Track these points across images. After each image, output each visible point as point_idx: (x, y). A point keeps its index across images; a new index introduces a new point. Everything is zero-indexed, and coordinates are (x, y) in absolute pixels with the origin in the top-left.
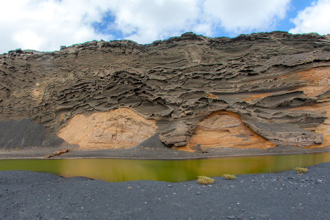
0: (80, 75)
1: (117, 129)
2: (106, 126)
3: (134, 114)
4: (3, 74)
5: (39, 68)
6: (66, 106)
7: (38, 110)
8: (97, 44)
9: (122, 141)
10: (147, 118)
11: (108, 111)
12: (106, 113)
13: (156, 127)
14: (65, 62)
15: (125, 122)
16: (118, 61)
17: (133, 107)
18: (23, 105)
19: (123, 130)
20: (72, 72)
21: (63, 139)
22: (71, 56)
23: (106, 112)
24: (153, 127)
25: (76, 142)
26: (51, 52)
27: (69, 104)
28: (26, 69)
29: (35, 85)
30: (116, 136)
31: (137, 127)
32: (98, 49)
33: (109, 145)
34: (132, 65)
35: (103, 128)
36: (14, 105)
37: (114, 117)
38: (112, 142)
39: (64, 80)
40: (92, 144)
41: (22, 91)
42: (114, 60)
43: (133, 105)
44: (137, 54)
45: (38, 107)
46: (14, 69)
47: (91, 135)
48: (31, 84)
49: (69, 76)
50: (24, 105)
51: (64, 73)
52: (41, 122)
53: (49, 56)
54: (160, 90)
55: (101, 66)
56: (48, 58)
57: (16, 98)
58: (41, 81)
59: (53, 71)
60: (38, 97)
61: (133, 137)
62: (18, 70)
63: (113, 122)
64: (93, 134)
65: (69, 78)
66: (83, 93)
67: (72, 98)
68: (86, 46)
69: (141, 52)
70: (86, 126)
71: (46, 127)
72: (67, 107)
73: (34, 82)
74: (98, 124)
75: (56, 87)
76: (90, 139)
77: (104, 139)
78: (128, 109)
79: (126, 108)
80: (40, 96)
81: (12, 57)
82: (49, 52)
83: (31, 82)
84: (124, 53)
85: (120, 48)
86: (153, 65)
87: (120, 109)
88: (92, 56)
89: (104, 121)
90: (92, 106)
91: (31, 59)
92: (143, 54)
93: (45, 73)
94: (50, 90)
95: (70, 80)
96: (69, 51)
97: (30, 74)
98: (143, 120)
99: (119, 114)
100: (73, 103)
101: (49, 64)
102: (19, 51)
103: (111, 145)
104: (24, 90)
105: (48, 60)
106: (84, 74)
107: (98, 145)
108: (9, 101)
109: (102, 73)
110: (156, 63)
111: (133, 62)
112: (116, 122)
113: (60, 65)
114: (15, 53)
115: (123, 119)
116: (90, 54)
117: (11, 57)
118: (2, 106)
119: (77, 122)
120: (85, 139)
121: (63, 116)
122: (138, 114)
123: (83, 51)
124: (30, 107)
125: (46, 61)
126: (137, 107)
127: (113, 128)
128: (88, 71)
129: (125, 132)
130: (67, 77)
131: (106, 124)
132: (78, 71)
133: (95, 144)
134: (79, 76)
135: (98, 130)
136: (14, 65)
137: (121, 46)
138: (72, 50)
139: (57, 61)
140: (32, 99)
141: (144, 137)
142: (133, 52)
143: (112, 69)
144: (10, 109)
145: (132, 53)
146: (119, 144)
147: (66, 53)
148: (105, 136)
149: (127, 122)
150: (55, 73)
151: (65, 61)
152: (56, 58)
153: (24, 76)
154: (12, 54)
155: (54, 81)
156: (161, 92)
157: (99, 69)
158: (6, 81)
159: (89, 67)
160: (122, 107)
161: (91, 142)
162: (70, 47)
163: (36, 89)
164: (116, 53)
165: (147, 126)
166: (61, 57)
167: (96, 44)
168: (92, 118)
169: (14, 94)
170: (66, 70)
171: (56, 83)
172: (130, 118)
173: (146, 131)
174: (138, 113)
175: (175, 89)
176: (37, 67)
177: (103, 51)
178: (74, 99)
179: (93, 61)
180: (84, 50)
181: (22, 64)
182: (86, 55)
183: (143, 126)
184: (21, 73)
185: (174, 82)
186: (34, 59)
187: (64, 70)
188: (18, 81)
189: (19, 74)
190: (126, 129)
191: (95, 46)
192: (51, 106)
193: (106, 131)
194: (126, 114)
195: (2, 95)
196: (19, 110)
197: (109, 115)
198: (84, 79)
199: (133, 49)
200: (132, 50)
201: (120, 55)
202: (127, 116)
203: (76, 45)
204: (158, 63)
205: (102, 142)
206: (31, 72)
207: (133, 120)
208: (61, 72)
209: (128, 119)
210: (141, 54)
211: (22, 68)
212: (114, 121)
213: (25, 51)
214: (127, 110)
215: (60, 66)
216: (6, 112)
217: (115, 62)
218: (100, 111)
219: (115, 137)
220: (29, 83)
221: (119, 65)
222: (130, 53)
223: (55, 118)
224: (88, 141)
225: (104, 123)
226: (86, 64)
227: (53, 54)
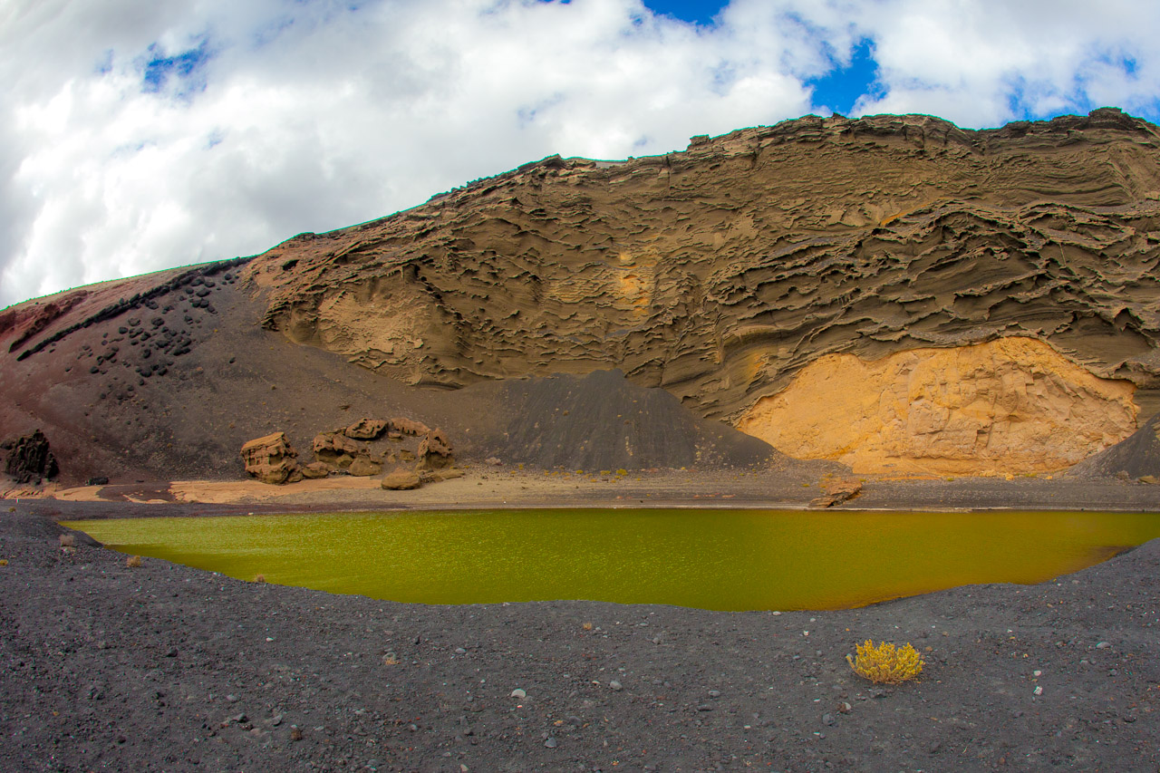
0: (777, 223)
1: (993, 408)
2: (957, 398)
3: (1054, 359)
4: (515, 232)
5: (622, 207)
6: (770, 327)
7: (650, 342)
8: (825, 126)
9: (1007, 453)
10: (1106, 376)
11: (964, 347)
12: (953, 353)
13: (1136, 407)
14: (713, 184)
15: (1027, 385)
16: (906, 177)
17: (1049, 337)
18: (588, 326)
19: (1015, 413)
20: (744, 214)
21: (765, 440)
22: (737, 163)
23: (953, 350)
24: (1124, 405)
25: (827, 452)
26: (661, 156)
27: (777, 317)
28: (583, 213)
29: (619, 260)
30: (990, 432)
31: (1065, 405)
32: (829, 139)
33: (965, 465)
34: (954, 191)
35: (947, 404)
36: (557, 328)
37: (989, 366)
38: (975, 456)
39: (718, 239)
40: (902, 460)
41: (580, 282)
42: (893, 173)
43: (1050, 326)
44: (964, 157)
45: (645, 329)
46: (545, 215)
47: (896, 427)
48: (603, 257)
49: (738, 226)
50: (592, 325)
51: (719, 218)
52: (664, 382)
53: (656, 170)
54: (1098, 281)
55: (849, 192)
56: (650, 175)
57: (561, 304)
58: (637, 245)
59: (674, 213)
60: (636, 297)
61: (1047, 438)
62: (556, 219)
63: (983, 384)
64: (904, 427)
65: (738, 233)
66: (830, 282)
67: (784, 297)
68: (788, 133)
69: (973, 154)
70: (875, 397)
71: (686, 398)
72: (775, 329)
73: (611, 250)
74: (926, 388)
75: (695, 262)
76: (893, 444)
77: (949, 444)
78: (1035, 341)
79: (1028, 340)
80: (640, 293)
81: (534, 181)
82: (655, 157)
83: (602, 250)
84: (922, 153)
85: (906, 140)
86: (1021, 194)
87: (1005, 339)
88: (812, 161)
89: (948, 379)
90: (890, 327)
91: (593, 183)
92: (982, 158)
93: (644, 220)
94: (674, 273)
95: (742, 239)
96: (726, 148)
97: (597, 226)
98: (1089, 382)
99: (1008, 359)
100: (794, 314)
101: (655, 191)
102: (555, 163)
103: (972, 465)
104: (585, 276)
105: (654, 181)
106: (792, 220)
107: (923, 465)
108: (540, 314)
109: (854, 213)
110: (1031, 190)
111: (955, 183)
112: (993, 384)
113: (696, 193)
114: (543, 170)
115: (1020, 374)
116: (807, 157)
117: (531, 181)
118: (523, 331)
119: (829, 380)
120: (871, 441)
121: (758, 361)
122: (1071, 362)
123: (776, 147)
124: (611, 331)
125: (645, 185)
126: (1062, 336)
127: (981, 405)
128: (804, 207)
129: (1022, 421)
130: (728, 228)
131: (957, 390)
132: (768, 211)
133: (912, 462)
134: (772, 225)
135: (928, 411)
136: (541, 204)
137: (909, 132)
138: (734, 147)
139: (685, 180)
140: (614, 306)
141: (1088, 441)
142: (950, 152)
143: (892, 202)
144: (548, 339)
145: (947, 154)
146: (999, 463)
147: (716, 157)
148: (951, 434)
149: (1033, 384)
150: (681, 218)
151: (715, 181)
152: (677, 172)
153: (577, 233)
154: (535, 172)
155: (685, 243)
156: (1101, 288)
157: (843, 201)
158: (526, 254)
159: (806, 196)
160: (1014, 333)
161: (896, 454)
162: (724, 136)
163: (622, 274)
164: (897, 152)
165: (1101, 401)
166: (699, 169)
167: (821, 127)
168: (900, 367)
169: (555, 290)
170: (723, 209)
171: (690, 251)
172: (1043, 372)
173: (1098, 421)
174: (1068, 357)
175: (1139, 283)
176: (612, 204)
177: (849, 147)
178: (796, 303)
179: (818, 178)
180: (779, 143)
181: (565, 200)
182: (792, 159)
183: (1086, 403)
184: (567, 226)
185: (1124, 258)
186: (602, 183)
187: (713, 209)
188: (558, 252)
189: (560, 228)
190: (1028, 410)
191: (818, 134)
192: (700, 327)
193: (957, 415)
194: (1031, 359)
195: (518, 297)
196: (579, 343)
197: (964, 359)
198: (796, 233)
199: (946, 143)
200: (943, 144)
201: (911, 159)
202: (1032, 366)
203: (745, 130)
204: (1036, 188)
205: (941, 453)
206: (600, 220)
207: (1054, 379)
208: (703, 216)
209: (1038, 376)
210: (976, 158)
211: (568, 211)
212: (987, 381)
213: (570, 160)
214: (1033, 343)
215: (698, 196)
216: (536, 351)
217: (896, 180)
218: (932, 345)
219: (984, 438)
220: (597, 255)
221: (911, 190)
222: (941, 153)
223: (721, 366)
224: (885, 449)
225: (952, 388)
226: (793, 186)
227: (667, 162)
